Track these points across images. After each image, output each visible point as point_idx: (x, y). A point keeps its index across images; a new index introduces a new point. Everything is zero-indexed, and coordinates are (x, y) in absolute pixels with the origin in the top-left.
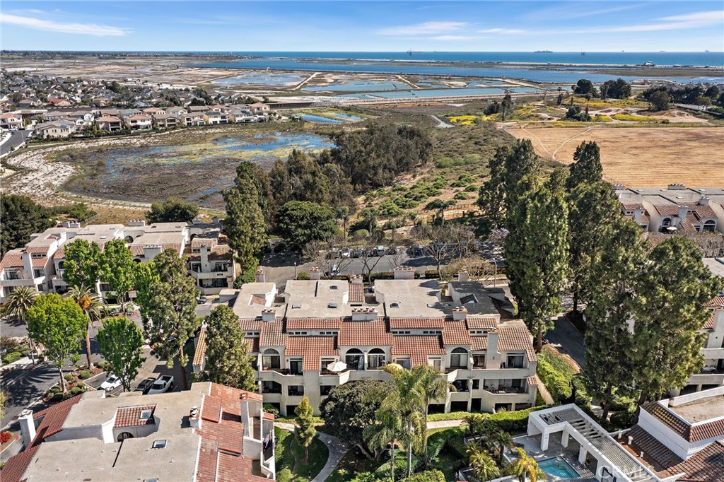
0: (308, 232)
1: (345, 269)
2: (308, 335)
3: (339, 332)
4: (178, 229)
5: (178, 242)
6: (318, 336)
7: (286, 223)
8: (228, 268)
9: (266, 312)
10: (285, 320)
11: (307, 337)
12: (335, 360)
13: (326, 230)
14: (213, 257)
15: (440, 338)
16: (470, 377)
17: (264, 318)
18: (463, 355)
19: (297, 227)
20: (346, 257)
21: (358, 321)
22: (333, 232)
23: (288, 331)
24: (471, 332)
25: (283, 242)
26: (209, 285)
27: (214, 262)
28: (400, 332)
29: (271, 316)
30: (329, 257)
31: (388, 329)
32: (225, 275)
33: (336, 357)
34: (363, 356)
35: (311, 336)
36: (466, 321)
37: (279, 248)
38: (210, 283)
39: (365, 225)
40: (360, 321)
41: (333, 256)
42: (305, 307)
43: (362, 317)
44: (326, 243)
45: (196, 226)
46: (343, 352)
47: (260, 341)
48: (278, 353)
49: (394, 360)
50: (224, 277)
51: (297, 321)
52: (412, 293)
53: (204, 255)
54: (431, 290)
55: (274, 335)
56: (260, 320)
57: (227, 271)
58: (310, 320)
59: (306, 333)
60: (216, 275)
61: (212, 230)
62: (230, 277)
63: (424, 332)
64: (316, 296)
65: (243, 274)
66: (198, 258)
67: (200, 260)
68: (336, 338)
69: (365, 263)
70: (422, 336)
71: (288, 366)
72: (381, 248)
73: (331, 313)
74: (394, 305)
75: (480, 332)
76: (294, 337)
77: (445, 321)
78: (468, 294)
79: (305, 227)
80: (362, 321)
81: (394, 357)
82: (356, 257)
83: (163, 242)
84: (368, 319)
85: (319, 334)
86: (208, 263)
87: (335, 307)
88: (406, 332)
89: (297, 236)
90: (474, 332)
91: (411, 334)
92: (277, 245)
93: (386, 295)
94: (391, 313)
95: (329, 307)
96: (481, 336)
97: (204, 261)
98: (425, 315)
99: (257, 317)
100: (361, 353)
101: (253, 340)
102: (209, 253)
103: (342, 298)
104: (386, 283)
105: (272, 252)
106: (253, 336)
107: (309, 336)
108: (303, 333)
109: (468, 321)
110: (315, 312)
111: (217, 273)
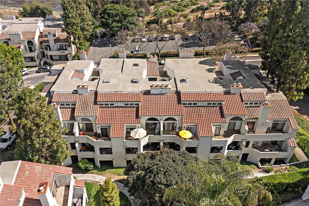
0: (119, 25)
1: (144, 49)
2: (115, 105)
3: (140, 104)
4: (36, 22)
5: (34, 30)
6: (123, 107)
7: (106, 19)
8: (68, 48)
9: (81, 86)
10: (96, 93)
11: (114, 107)
12: (137, 127)
13: (131, 24)
14: (57, 40)
15: (221, 108)
16: (243, 140)
17: (79, 92)
18: (238, 122)
19: (112, 22)
20: (145, 42)
21: (155, 94)
22: (136, 25)
23: (98, 103)
24: (245, 104)
25: (106, 32)
26: (57, 59)
27: (58, 44)
28: (189, 104)
29: (85, 90)
30: (133, 41)
31: (179, 101)
32: (66, 52)
33: (138, 125)
34: (160, 123)
35: (117, 107)
36: (241, 94)
37: (103, 35)
38: (58, 58)
39: (156, 22)
40: (157, 94)
41: (136, 41)
42: (113, 81)
43: (158, 91)
44: (132, 32)
45: (48, 20)
46: (144, 120)
47: (76, 112)
48: (90, 121)
49: (184, 127)
50: (65, 54)
51: (106, 94)
52: (195, 70)
53: (51, 39)
54: (208, 67)
55: (88, 106)
56: (76, 93)
57: (67, 50)
58: (116, 94)
59: (113, 104)
60: (60, 53)
61: (58, 23)
62: (69, 54)
63: (208, 104)
64: (122, 72)
65: (78, 52)
66: (47, 41)
67: (49, 43)
68: (138, 108)
69: (157, 45)
70: (206, 107)
71: (99, 131)
72: (166, 36)
73: (134, 87)
74: (183, 81)
75: (252, 104)
76: (103, 107)
77: (224, 94)
78: (237, 71)
79: (118, 22)
80: (158, 94)
81: (185, 125)
82: (151, 41)
83: (24, 30)
84: (163, 92)
85: (123, 105)
86: (54, 45)
87: (137, 82)
88: (194, 104)
89: (113, 27)
90: (247, 104)
91: (198, 105)
92: (102, 33)
93: (176, 72)
94: (182, 87)
95: (132, 82)
96: (252, 107)
97: (52, 43)
98: (209, 90)
99: (74, 91)
100: (158, 120)
101: (70, 110)
102: (55, 38)
103: (142, 74)
104: (174, 61)
105: (99, 38)
106: (71, 106)
107: (116, 107)
108: (111, 104)
109: (243, 94)
110: (121, 86)
111: (61, 51)
